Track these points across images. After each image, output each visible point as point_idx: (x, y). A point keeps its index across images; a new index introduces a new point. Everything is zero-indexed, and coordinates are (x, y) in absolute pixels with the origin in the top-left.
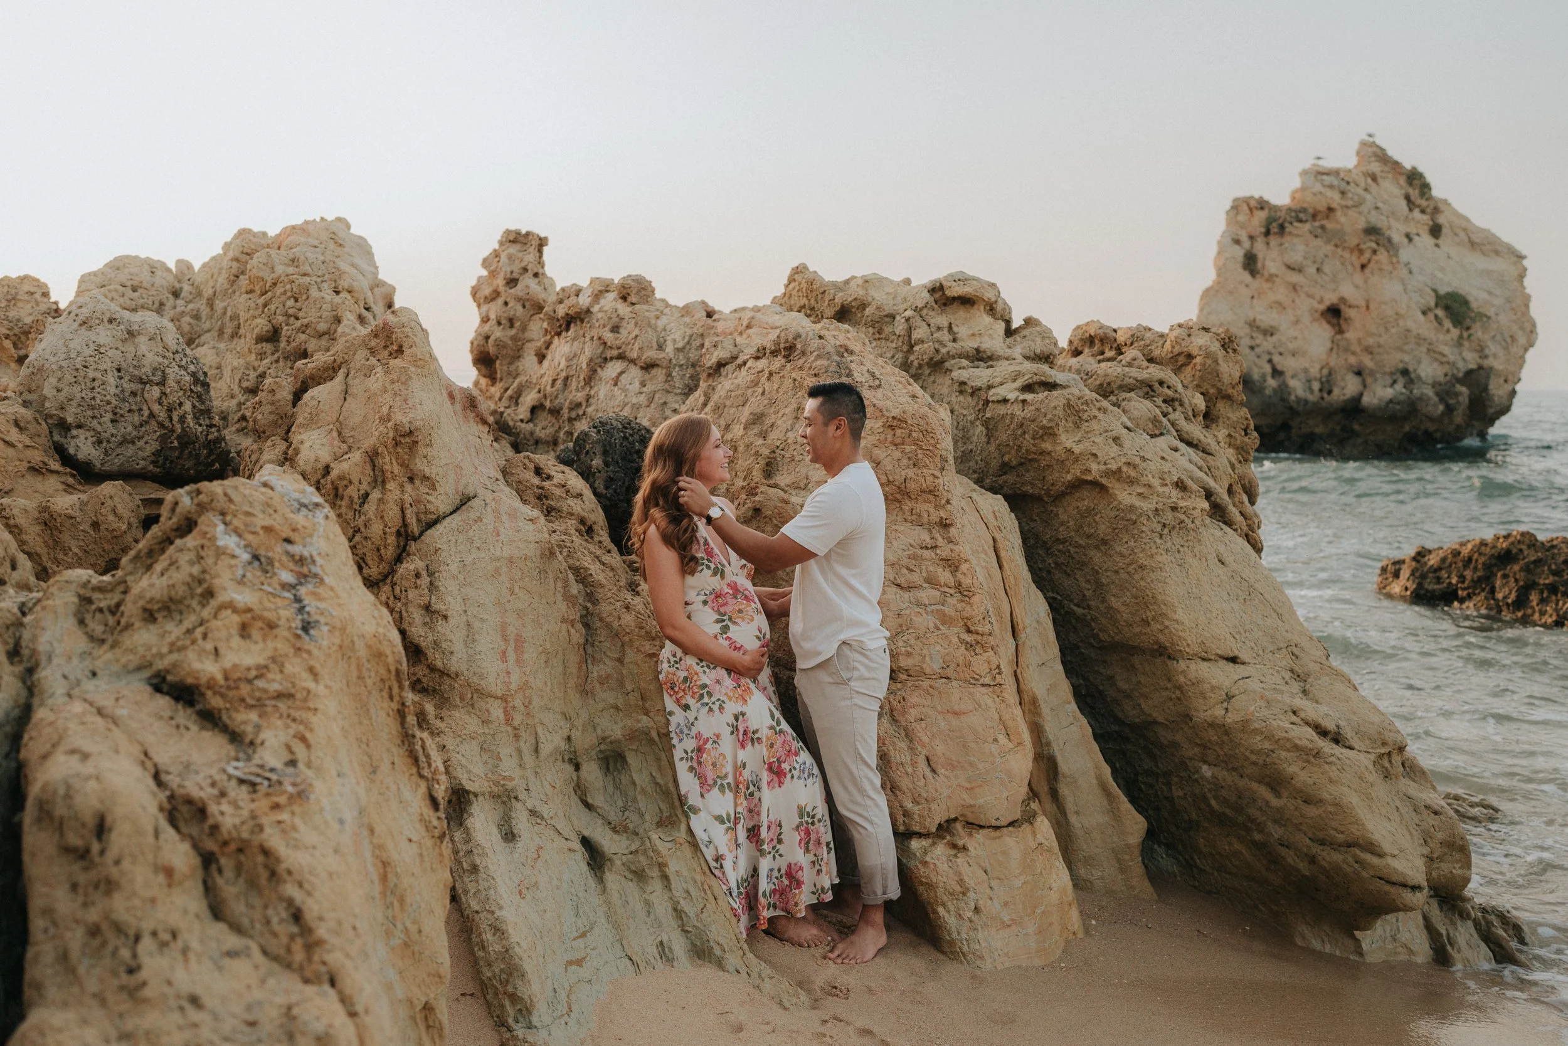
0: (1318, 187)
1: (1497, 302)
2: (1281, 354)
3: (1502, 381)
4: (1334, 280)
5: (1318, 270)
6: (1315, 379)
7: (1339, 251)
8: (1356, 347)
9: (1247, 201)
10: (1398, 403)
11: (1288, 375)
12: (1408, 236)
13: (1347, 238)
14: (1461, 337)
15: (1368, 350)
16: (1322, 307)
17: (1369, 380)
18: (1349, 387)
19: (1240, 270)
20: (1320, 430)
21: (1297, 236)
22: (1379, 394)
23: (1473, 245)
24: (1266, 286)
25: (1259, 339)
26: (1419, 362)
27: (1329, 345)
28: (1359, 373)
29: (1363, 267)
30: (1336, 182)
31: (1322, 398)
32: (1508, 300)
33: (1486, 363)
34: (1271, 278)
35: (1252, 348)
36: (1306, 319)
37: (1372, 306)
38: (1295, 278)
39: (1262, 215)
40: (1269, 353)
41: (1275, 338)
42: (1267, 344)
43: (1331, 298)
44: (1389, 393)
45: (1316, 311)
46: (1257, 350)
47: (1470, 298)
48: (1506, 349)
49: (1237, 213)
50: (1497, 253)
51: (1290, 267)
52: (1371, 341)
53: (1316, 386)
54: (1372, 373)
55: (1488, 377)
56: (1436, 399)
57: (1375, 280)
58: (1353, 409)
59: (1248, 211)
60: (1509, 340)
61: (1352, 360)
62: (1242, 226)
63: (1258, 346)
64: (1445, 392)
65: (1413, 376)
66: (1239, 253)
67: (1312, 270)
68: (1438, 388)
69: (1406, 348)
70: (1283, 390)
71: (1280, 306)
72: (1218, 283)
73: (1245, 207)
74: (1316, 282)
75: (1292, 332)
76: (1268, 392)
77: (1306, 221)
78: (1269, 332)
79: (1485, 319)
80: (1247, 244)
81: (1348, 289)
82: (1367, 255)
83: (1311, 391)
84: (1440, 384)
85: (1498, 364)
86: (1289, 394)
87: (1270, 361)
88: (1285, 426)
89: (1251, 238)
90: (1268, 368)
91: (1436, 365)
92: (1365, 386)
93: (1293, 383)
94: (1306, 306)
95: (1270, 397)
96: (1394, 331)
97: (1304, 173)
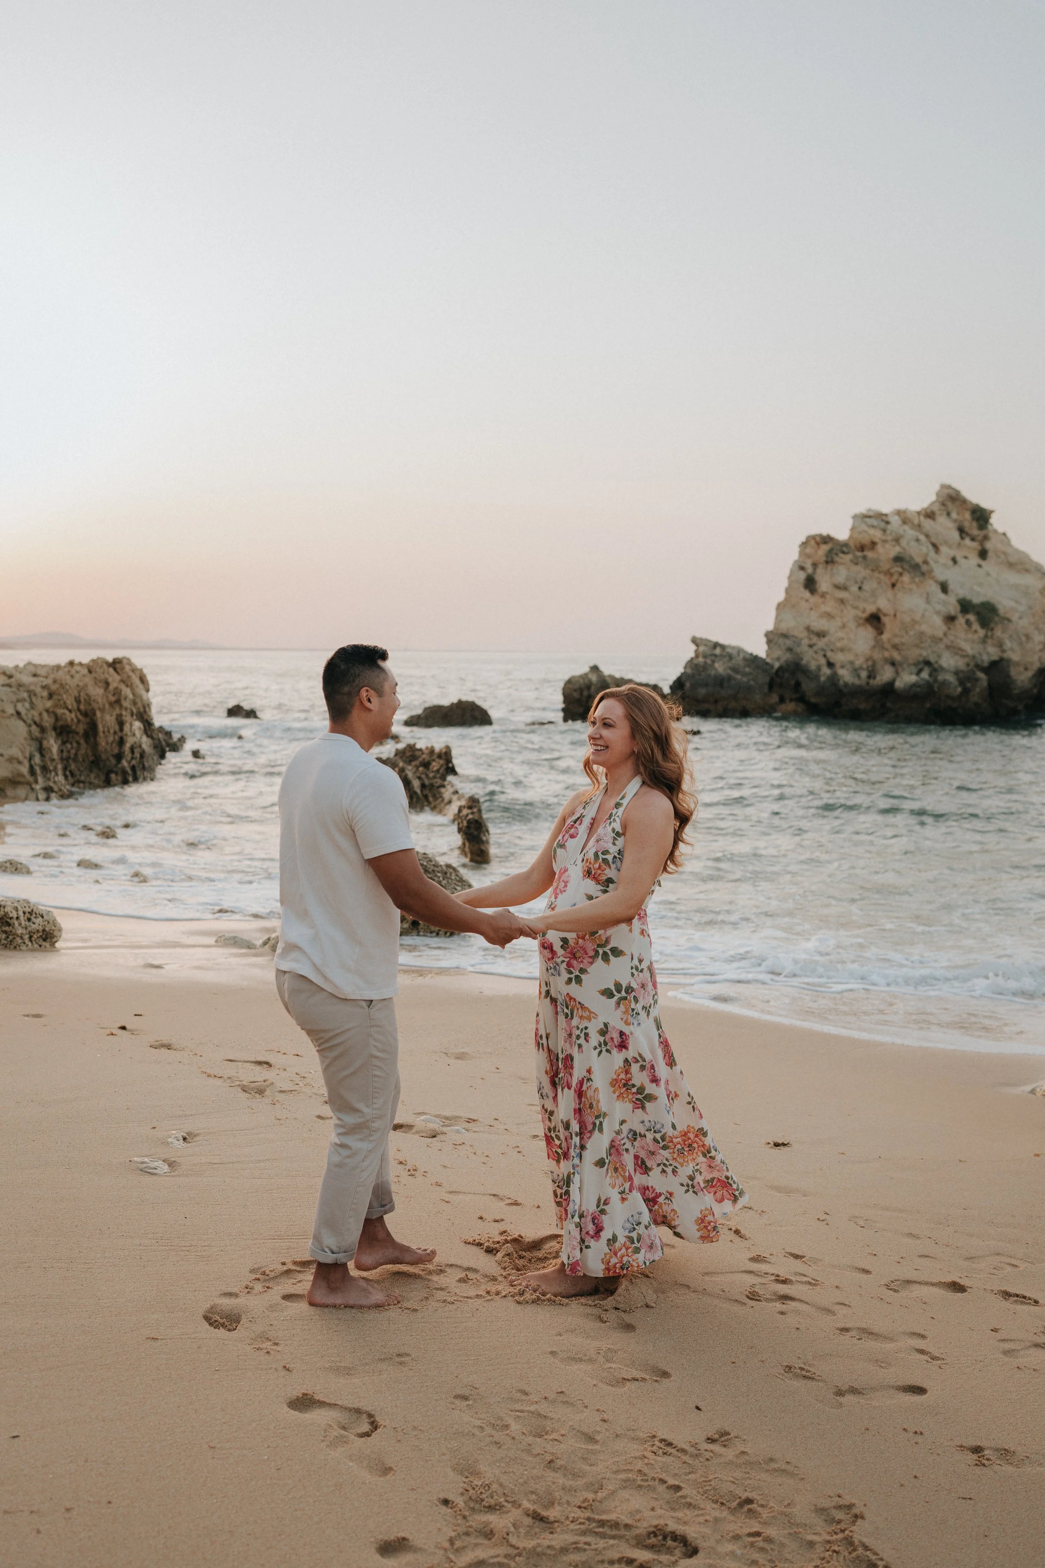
0: (864, 527)
1: (1022, 608)
2: (832, 650)
3: (1022, 669)
4: (874, 594)
5: (860, 588)
6: (861, 668)
7: (876, 574)
8: (887, 645)
9: (813, 537)
10: (919, 686)
11: (838, 665)
12: (954, 561)
13: (881, 564)
14: (986, 636)
15: (895, 647)
16: (865, 615)
17: (900, 669)
18: (886, 675)
19: (802, 589)
20: (862, 706)
21: (842, 564)
22: (907, 679)
23: (1011, 565)
24: (820, 600)
25: (815, 639)
26: (939, 656)
27: (872, 643)
28: (893, 664)
29: (893, 585)
30: (875, 523)
31: (868, 684)
32: (1030, 608)
33: (1005, 656)
34: (823, 595)
35: (811, 646)
36: (852, 625)
37: (898, 614)
38: (842, 594)
39: (825, 548)
40: (823, 650)
41: (826, 640)
42: (821, 643)
43: (871, 609)
44: (913, 678)
45: (861, 618)
46: (815, 648)
47: (999, 607)
48: (1021, 644)
49: (805, 548)
50: (1027, 571)
51: (837, 587)
52: (896, 641)
53: (864, 674)
54: (901, 664)
55: (1008, 666)
56: (956, 683)
57: (900, 595)
58: (888, 689)
59: (816, 545)
60: (1024, 639)
61: (887, 654)
62: (809, 556)
63: (814, 645)
64: (965, 678)
65: (936, 666)
66: (802, 576)
67: (854, 589)
68: (961, 675)
69: (922, 645)
70: (834, 679)
71: (829, 616)
72: (786, 599)
73: (813, 542)
74: (859, 597)
75: (840, 634)
76: (823, 679)
77: (848, 553)
78: (821, 634)
79: (1006, 622)
80: (810, 570)
81: (883, 603)
82: (895, 577)
83: (859, 676)
84: (962, 671)
85: (1015, 657)
86: (839, 680)
87: (825, 656)
88: (837, 704)
89: (815, 565)
90: (823, 661)
91: (957, 657)
92: (897, 673)
93: (841, 672)
94: (850, 614)
95: (825, 682)
96: (911, 633)
97: (855, 517)
